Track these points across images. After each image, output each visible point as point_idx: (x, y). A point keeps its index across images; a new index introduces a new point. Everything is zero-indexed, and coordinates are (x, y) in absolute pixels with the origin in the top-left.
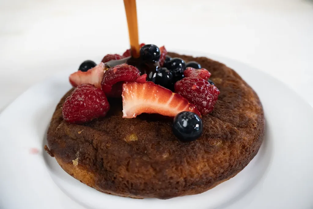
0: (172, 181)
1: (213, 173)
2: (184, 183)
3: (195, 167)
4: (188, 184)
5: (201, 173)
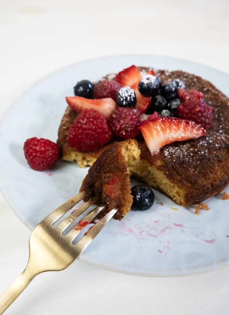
0: (204, 188)
1: (227, 176)
2: (212, 188)
3: (216, 174)
4: (214, 188)
5: (220, 178)
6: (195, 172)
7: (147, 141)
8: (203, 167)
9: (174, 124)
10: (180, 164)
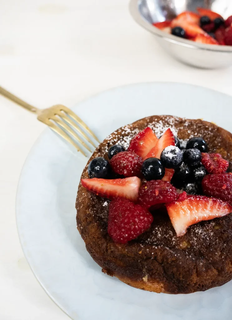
6: (222, 257)
7: (173, 222)
8: (229, 250)
9: (202, 203)
10: (207, 248)
